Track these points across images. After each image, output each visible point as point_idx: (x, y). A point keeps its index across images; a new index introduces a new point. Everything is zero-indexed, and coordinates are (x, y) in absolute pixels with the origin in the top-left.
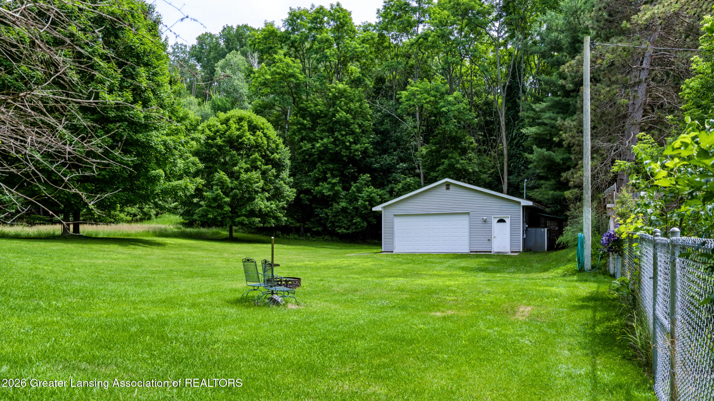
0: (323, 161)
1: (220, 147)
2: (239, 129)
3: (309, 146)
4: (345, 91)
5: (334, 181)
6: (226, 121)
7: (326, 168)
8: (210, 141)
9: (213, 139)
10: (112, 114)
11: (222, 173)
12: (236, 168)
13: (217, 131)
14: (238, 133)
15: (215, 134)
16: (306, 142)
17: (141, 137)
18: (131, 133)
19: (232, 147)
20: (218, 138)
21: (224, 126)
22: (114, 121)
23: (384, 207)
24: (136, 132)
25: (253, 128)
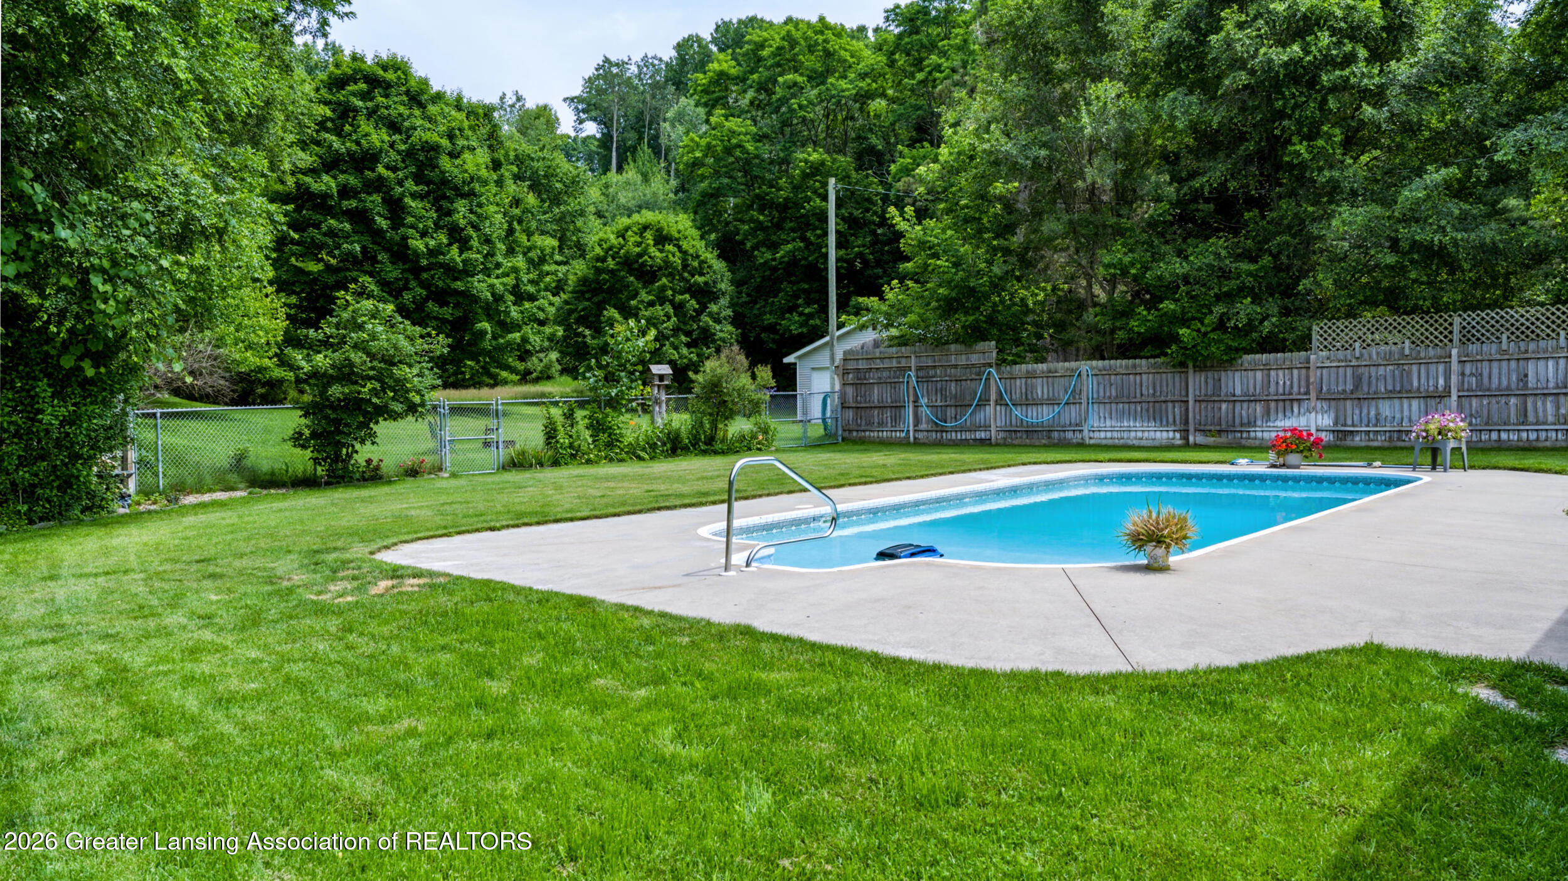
0: (793, 279)
1: (612, 272)
2: (638, 244)
3: (768, 256)
4: (823, 163)
5: (807, 311)
6: (622, 235)
7: (799, 290)
8: (599, 264)
9: (603, 260)
10: (424, 262)
11: (613, 310)
12: (633, 303)
13: (610, 248)
14: (637, 250)
15: (607, 253)
16: (764, 250)
17: (459, 285)
18: (448, 281)
19: (631, 271)
20: (610, 259)
21: (621, 239)
22: (428, 268)
23: (799, 357)
24: (456, 279)
25: (662, 239)
